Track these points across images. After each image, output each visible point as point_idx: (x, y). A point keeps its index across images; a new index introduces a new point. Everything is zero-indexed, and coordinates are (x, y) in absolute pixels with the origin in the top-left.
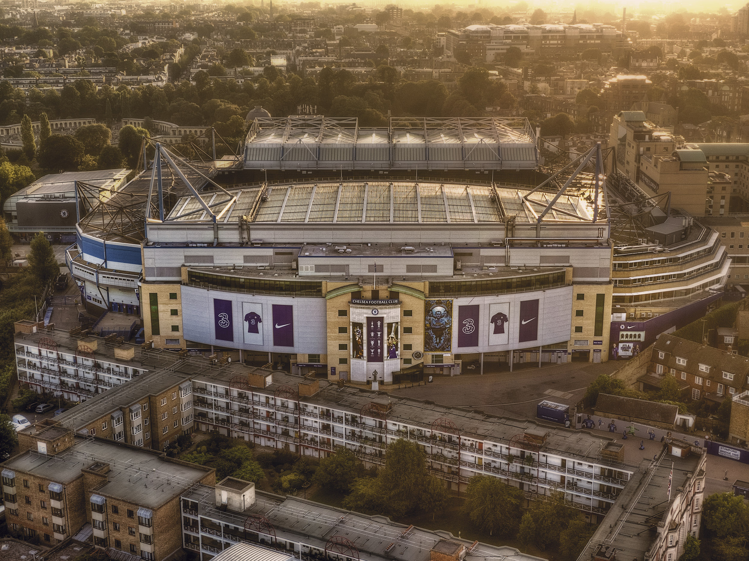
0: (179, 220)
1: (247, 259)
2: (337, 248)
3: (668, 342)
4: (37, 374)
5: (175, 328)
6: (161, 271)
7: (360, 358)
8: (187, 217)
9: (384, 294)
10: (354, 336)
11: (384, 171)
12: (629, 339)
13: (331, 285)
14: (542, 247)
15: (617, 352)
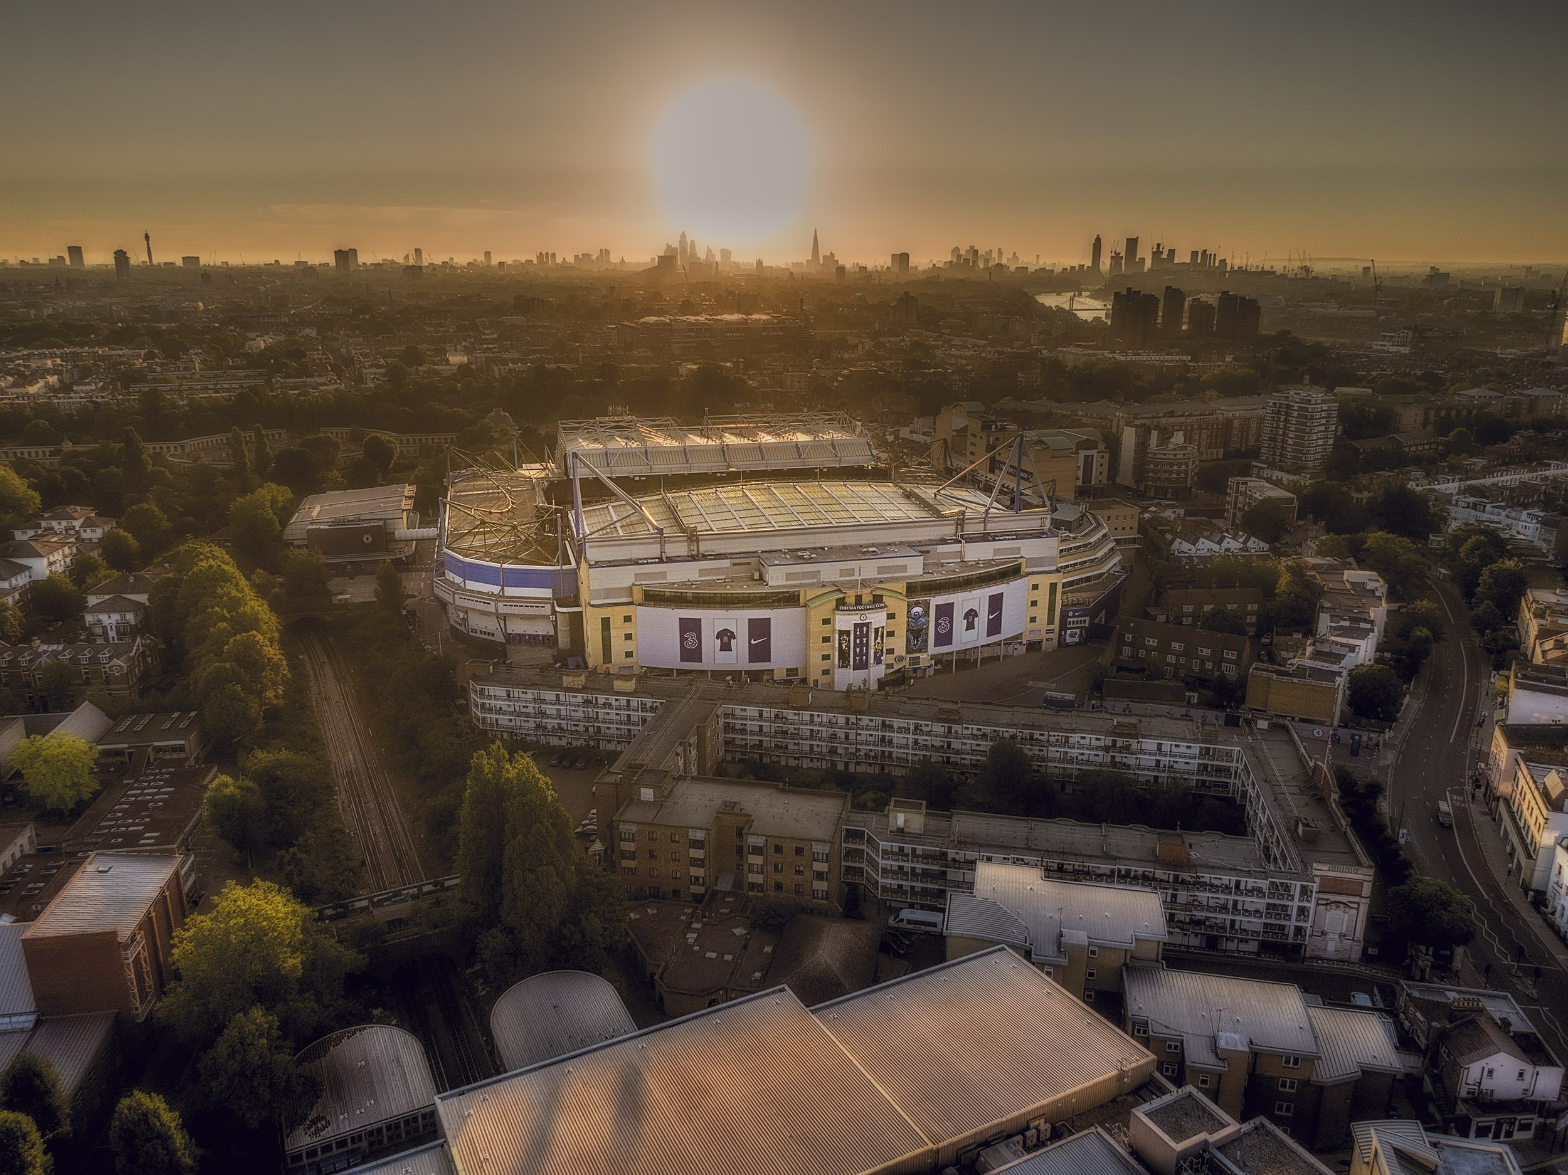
0: (593, 536)
1: (702, 572)
2: (799, 553)
3: (1132, 625)
4: (503, 720)
5: (629, 654)
6: (608, 592)
7: (846, 667)
8: (601, 533)
9: (867, 598)
10: (840, 644)
11: (722, 473)
12: (1075, 625)
13: (811, 593)
14: (994, 540)
15: (1065, 640)
